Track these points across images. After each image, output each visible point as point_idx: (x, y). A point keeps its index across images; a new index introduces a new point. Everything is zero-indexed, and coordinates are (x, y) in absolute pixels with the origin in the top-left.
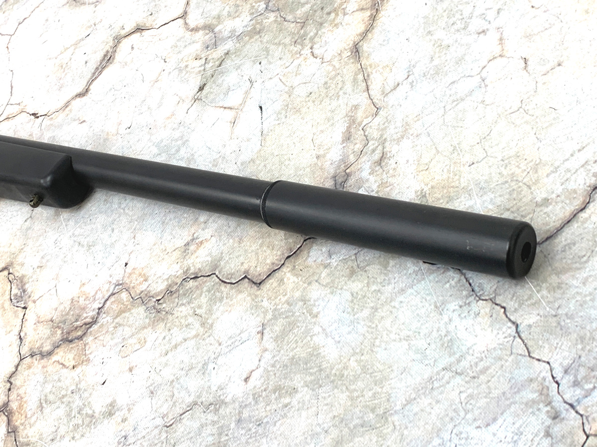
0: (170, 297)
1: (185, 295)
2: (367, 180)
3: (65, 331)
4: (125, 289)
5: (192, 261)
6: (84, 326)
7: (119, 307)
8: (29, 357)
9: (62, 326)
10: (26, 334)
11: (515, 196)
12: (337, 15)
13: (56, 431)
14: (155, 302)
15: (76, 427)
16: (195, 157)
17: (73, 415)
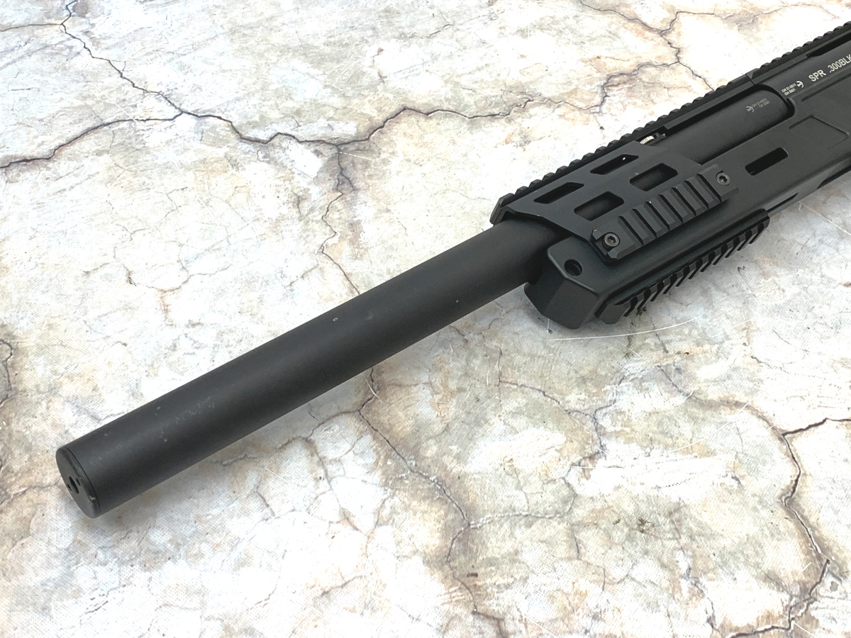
0: (516, 102)
2: (309, 184)
3: (638, 81)
4: (584, 110)
6: (616, 84)
7: (579, 96)
8: (670, 64)
9: (646, 84)
10: (693, 79)
11: (132, 160)
14: (534, 99)
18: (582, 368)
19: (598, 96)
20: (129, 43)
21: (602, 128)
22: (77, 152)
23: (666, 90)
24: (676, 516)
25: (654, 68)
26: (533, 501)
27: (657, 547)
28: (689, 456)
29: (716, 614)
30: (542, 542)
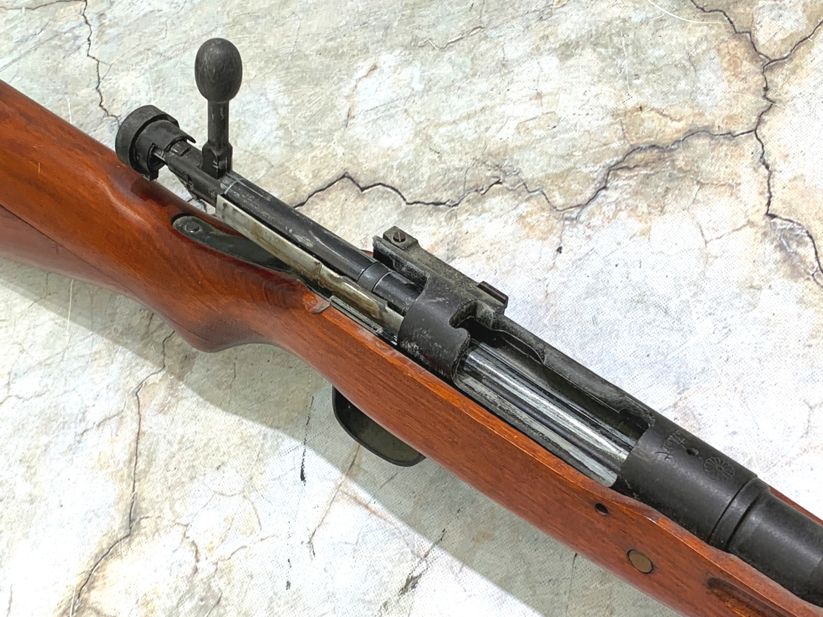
0: (479, 183)
1: (454, 182)
3: (668, 163)
4: (557, 210)
5: (442, 230)
6: (632, 166)
7: (566, 184)
8: (738, 133)
9: (675, 172)
13: (657, 31)
14: (504, 181)
15: (622, 33)
17: (630, 48)
19: (593, 186)
20: (130, 34)
21: (559, 250)
23: (697, 188)
25: (707, 141)
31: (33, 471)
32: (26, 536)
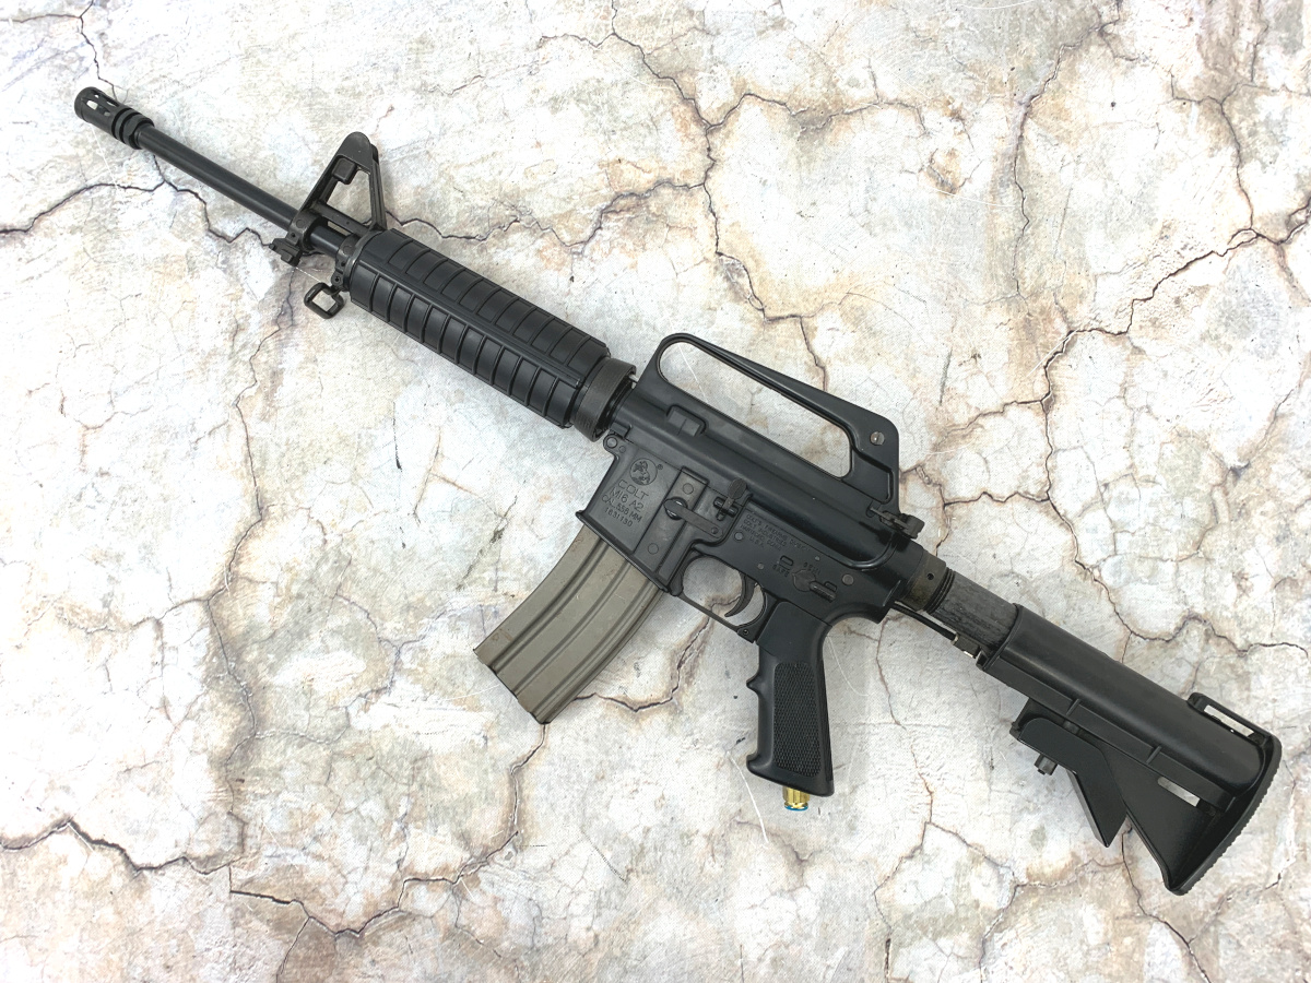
0: (500, 220)
1: (480, 219)
2: (253, 308)
3: (644, 209)
4: (566, 246)
5: (477, 261)
6: (619, 210)
7: (570, 223)
8: (692, 185)
9: (650, 216)
10: (706, 216)
11: (100, 245)
12: (288, 589)
13: (625, 92)
14: (521, 220)
15: (598, 92)
16: (493, 416)
17: (606, 106)
18: (413, 593)
19: (591, 226)
20: (140, 58)
21: (572, 279)
22: (55, 227)
23: (666, 230)
24: (420, 763)
25: (670, 191)
26: (312, 724)
27: (389, 790)
28: (459, 707)
29: (406, 858)
30: (305, 763)
31: (158, 475)
32: (168, 528)
